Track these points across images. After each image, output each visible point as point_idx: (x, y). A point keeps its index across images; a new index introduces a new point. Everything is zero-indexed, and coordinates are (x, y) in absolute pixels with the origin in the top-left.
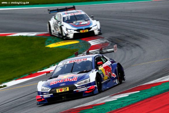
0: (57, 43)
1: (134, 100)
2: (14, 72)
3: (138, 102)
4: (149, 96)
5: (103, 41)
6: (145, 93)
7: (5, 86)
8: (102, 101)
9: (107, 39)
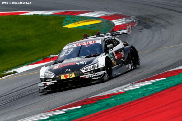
0: (76, 23)
1: (158, 89)
2: (26, 56)
3: (163, 90)
4: (176, 83)
5: (128, 21)
6: (171, 81)
7: (16, 72)
8: (122, 89)
9: (133, 18)
